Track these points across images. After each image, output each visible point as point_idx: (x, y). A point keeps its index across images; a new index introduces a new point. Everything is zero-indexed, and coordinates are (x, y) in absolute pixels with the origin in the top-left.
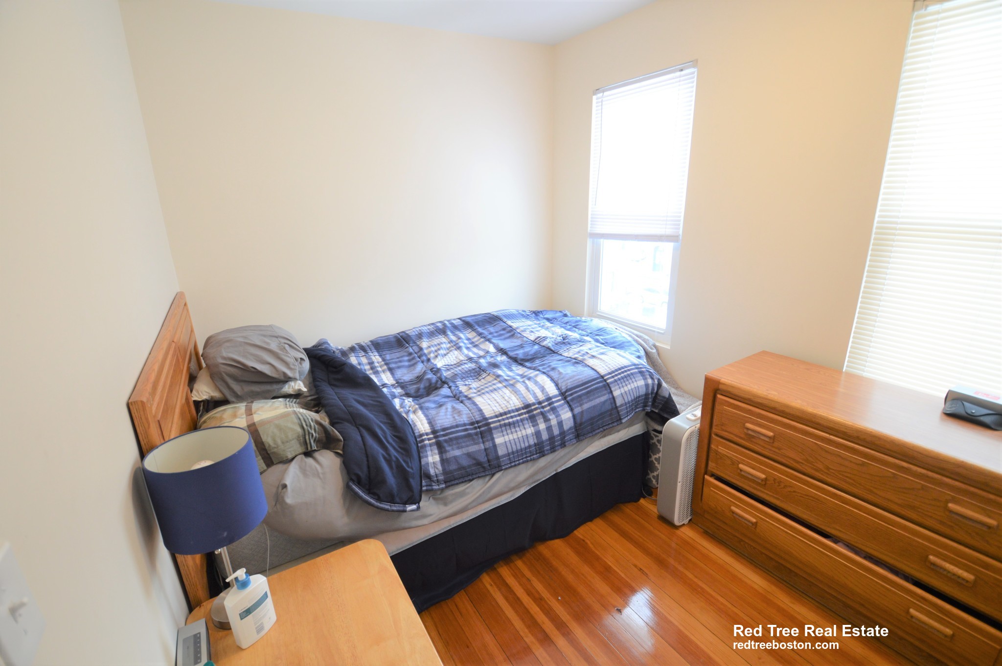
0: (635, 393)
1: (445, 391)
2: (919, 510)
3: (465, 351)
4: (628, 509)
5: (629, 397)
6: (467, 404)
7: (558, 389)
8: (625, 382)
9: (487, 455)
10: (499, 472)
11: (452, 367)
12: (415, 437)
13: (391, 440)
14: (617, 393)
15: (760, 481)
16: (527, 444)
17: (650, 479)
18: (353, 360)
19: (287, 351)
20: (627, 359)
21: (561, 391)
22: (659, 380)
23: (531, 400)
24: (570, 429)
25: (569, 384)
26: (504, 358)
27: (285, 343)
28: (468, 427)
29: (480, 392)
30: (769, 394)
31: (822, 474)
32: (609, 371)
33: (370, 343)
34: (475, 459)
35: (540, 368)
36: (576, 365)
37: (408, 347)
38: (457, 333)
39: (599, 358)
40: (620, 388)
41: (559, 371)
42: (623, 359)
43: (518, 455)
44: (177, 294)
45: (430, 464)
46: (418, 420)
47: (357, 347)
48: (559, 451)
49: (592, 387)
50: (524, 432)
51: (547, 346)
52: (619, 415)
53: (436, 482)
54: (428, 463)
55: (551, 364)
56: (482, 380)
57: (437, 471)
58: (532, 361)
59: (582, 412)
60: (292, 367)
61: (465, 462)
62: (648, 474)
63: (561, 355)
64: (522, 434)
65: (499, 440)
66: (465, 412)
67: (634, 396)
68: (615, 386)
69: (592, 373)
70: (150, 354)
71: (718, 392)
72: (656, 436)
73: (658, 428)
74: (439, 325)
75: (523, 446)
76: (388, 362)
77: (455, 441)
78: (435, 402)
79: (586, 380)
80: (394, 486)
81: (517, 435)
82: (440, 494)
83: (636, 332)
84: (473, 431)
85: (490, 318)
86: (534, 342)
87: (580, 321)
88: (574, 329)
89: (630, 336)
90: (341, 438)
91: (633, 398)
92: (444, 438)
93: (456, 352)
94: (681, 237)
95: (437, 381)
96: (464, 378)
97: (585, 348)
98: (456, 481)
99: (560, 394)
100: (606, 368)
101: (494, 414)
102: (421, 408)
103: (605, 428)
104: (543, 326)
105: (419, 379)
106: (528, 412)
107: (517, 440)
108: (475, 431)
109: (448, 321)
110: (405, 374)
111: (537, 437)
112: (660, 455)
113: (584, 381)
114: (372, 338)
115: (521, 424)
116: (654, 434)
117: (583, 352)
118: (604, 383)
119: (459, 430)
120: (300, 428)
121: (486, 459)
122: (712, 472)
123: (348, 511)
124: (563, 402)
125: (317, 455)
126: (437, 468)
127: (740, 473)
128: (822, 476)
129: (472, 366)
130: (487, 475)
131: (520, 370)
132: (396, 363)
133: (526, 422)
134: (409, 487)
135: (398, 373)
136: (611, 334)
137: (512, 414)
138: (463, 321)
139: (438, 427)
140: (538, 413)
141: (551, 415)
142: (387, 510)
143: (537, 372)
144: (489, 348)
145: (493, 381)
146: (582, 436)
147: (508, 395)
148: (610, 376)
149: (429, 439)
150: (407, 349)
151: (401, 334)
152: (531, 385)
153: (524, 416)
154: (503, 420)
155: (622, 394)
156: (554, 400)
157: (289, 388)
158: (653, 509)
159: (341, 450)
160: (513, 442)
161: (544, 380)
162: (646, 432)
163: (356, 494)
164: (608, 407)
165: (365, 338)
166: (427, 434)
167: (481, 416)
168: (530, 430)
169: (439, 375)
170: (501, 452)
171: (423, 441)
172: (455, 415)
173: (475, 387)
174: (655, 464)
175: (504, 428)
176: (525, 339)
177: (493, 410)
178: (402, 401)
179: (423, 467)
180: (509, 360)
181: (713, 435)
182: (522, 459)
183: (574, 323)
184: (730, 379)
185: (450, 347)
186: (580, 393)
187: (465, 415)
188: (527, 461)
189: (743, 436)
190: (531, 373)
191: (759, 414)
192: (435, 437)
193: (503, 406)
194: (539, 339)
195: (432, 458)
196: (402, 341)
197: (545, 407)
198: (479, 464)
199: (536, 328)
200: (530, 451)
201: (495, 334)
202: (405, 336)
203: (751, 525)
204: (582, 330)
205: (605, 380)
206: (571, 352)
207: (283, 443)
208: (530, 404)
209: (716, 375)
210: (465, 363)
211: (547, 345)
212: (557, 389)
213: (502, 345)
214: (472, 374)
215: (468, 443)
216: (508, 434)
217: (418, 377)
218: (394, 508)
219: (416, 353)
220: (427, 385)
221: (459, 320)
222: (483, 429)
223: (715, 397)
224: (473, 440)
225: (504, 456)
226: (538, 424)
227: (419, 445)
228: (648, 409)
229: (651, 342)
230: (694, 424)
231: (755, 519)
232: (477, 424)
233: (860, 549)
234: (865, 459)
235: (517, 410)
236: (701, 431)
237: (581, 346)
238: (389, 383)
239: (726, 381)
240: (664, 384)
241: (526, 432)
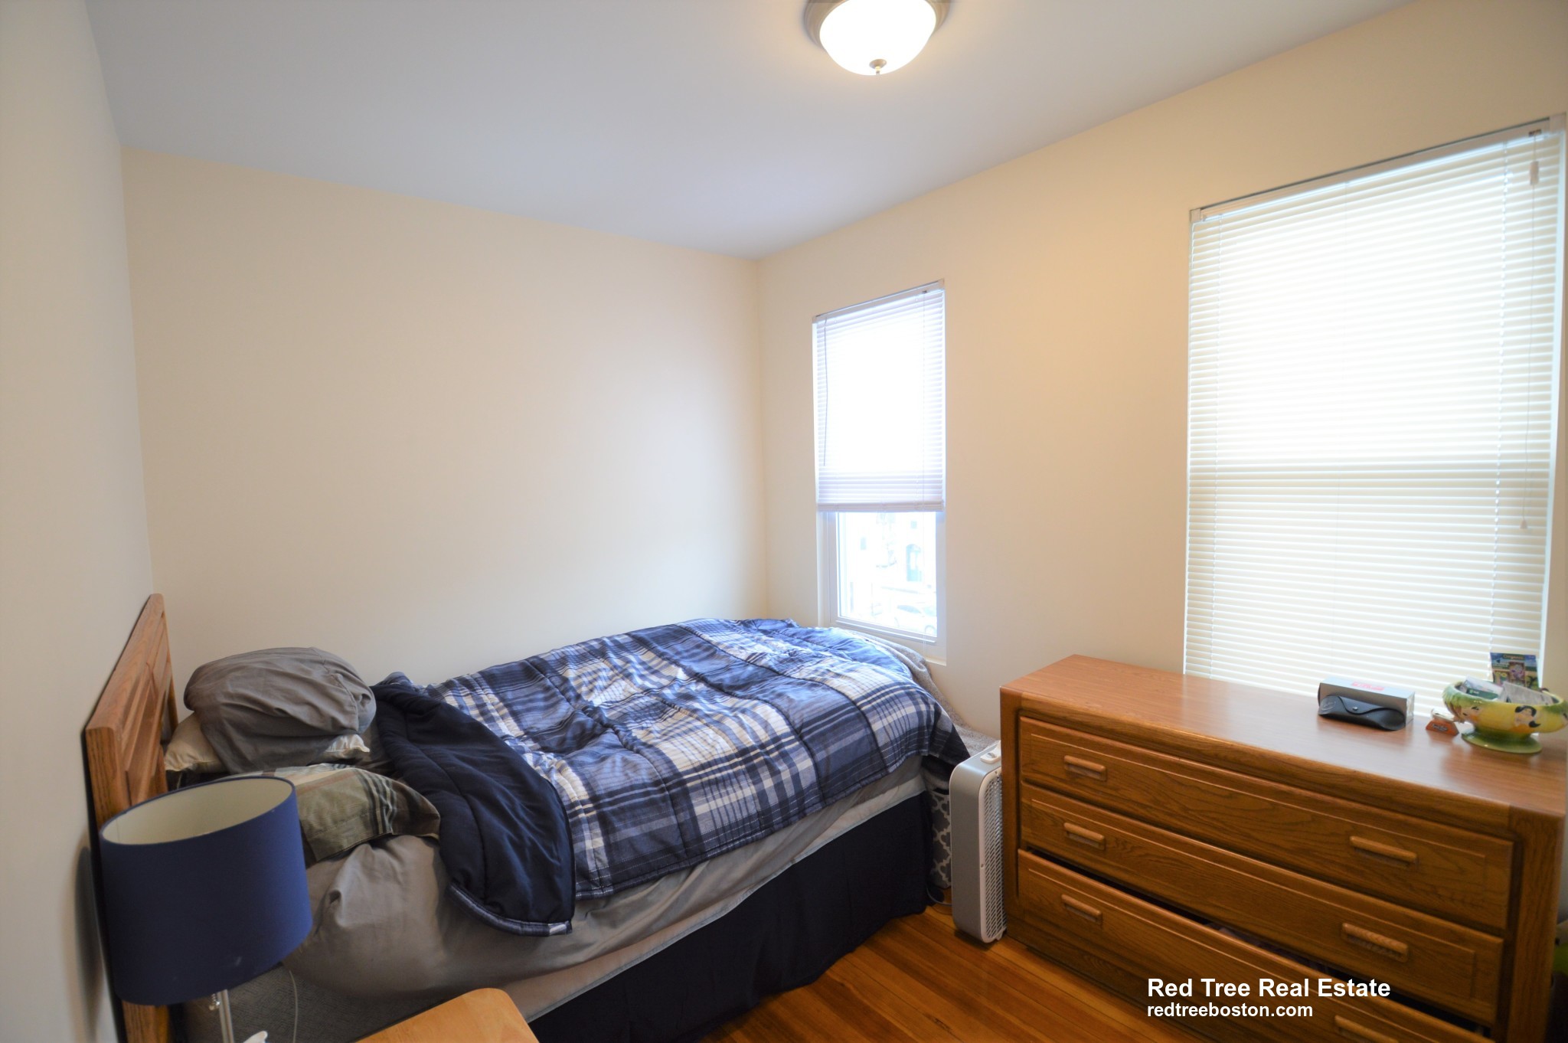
0: (903, 726)
1: (609, 738)
2: (1316, 853)
3: (639, 681)
4: (909, 926)
5: (896, 731)
6: (647, 754)
7: (790, 723)
8: (887, 709)
9: (682, 835)
10: (702, 864)
11: (617, 704)
12: (564, 809)
13: (522, 813)
14: (877, 726)
15: (1096, 846)
16: (745, 814)
17: (937, 873)
18: (450, 700)
19: (340, 683)
20: (887, 676)
21: (793, 727)
22: (936, 705)
23: (749, 742)
24: (811, 786)
25: (805, 716)
26: (702, 686)
27: (337, 672)
28: (650, 789)
29: (666, 736)
30: (1090, 707)
31: (1179, 820)
32: (864, 694)
33: (479, 675)
34: (662, 842)
35: (760, 696)
36: (813, 688)
37: (543, 679)
38: (623, 655)
39: (846, 676)
40: (881, 718)
41: (788, 697)
42: (882, 676)
43: (731, 832)
44: (149, 598)
45: (587, 854)
46: (567, 781)
47: (457, 682)
48: (797, 825)
49: (840, 719)
50: (739, 793)
51: (767, 666)
52: (884, 761)
53: (598, 884)
54: (585, 851)
55: (775, 689)
56: (669, 719)
57: (599, 864)
58: (746, 688)
59: (828, 758)
60: (348, 709)
61: (646, 848)
62: (933, 866)
63: (789, 677)
64: (737, 797)
65: (701, 809)
66: (644, 766)
67: (903, 730)
68: (874, 715)
69: (838, 698)
70: (114, 669)
71: (1021, 713)
72: (941, 799)
73: (942, 784)
74: (594, 643)
75: (739, 816)
76: (510, 702)
77: (630, 813)
78: (593, 754)
79: (830, 709)
80: (529, 890)
81: (730, 799)
82: (604, 907)
83: (895, 645)
84: (658, 796)
85: (675, 631)
86: (747, 662)
87: (813, 631)
88: (805, 643)
89: (888, 650)
90: (437, 812)
91: (901, 733)
92: (610, 808)
93: (623, 683)
94: (944, 504)
95: (594, 726)
96: (639, 718)
97: (824, 665)
98: (632, 882)
99: (792, 732)
100: (859, 689)
101: (691, 767)
102: (571, 764)
103: (864, 782)
104: (758, 640)
105: (564, 725)
106: (744, 762)
107: (729, 808)
108: (662, 795)
109: (609, 638)
110: (539, 720)
111: (760, 802)
112: (949, 829)
113: (827, 710)
114: (483, 668)
115: (734, 780)
116: (936, 796)
117: (822, 670)
118: (858, 712)
119: (636, 794)
120: (367, 796)
121: (680, 841)
122: (1028, 843)
123: (446, 940)
124: (797, 743)
125: (393, 844)
126: (600, 860)
127: (1069, 837)
128: (1179, 823)
129: (653, 700)
130: (683, 869)
131: (729, 701)
132: (523, 703)
133: (742, 777)
134: (554, 892)
135: (527, 719)
136: (861, 647)
137: (721, 766)
138: (633, 637)
139: (601, 790)
140: (761, 761)
141: (781, 765)
142: (515, 933)
143: (756, 702)
144: (677, 673)
145: (686, 718)
146: (830, 797)
147: (711, 736)
148: (865, 701)
149: (586, 811)
150: (542, 682)
151: (532, 660)
152: (747, 720)
153: (739, 767)
154: (707, 774)
155: (884, 727)
156: (783, 741)
157: (338, 748)
158: (948, 922)
159: (436, 833)
160: (722, 811)
161: (766, 711)
162: (924, 792)
163: (463, 905)
164: (865, 748)
165: (471, 668)
166: (583, 803)
167: (669, 770)
168: (749, 791)
169: (597, 716)
170: (705, 828)
171: (576, 813)
172: (628, 772)
173: (658, 729)
174: (942, 846)
175: (709, 788)
176: (732, 658)
177: (690, 760)
178: (538, 757)
179: (576, 859)
180: (709, 689)
181: (1022, 782)
182: (739, 839)
183: (804, 635)
184: (1034, 691)
185: (613, 676)
186: (822, 729)
187: (644, 771)
188: (747, 843)
189: (1063, 776)
190: (745, 704)
191: (1081, 739)
192: (596, 807)
193: (705, 753)
194: (754, 657)
195: (592, 842)
196: (532, 671)
197: (771, 751)
198: (669, 849)
199: (747, 642)
200: (751, 825)
201: (685, 654)
202: (539, 662)
203: (1094, 921)
204: (817, 644)
205: (859, 708)
206: (807, 671)
207: (335, 822)
208: (747, 748)
209: (1014, 688)
210: (639, 697)
211: (767, 664)
212: (788, 725)
213: (697, 668)
214: (652, 712)
215: (651, 816)
216: (714, 798)
217: (561, 723)
218: (529, 929)
219: (557, 687)
220: (578, 732)
221: (626, 636)
222: (674, 791)
223: (1017, 722)
224: (659, 809)
225: (709, 835)
226: (761, 781)
227: (570, 820)
228: (925, 752)
229: (919, 657)
230: (992, 767)
231: (1099, 909)
232: (665, 783)
233: (1250, 932)
234: (1233, 788)
235: (728, 758)
236: (1003, 777)
237: (818, 662)
238: (513, 735)
239: (1030, 694)
240: (944, 712)
241: (743, 793)
